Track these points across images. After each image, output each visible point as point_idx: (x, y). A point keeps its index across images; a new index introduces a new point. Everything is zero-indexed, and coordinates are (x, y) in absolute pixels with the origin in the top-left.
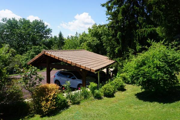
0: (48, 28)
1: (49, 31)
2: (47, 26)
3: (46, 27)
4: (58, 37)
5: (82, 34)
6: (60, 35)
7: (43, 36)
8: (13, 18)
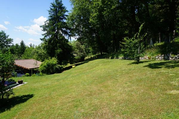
0: (9, 38)
2: (8, 36)
4: (19, 45)
5: (37, 46)
6: (22, 43)
7: (4, 45)
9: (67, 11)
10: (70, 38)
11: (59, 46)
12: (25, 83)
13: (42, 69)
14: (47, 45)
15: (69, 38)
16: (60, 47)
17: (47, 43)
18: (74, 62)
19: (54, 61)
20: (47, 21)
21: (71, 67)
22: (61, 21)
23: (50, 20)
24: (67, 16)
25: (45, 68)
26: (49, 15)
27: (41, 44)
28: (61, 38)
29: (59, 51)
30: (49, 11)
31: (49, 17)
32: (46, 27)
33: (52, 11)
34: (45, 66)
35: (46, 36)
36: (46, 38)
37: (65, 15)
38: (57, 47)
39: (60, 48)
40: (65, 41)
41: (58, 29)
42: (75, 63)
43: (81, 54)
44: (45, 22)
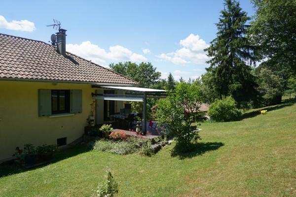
0: (156, 71)
1: (158, 75)
2: (155, 69)
3: (154, 71)
4: (167, 80)
6: (170, 78)
7: (151, 81)
8: (120, 62)
9: (249, 19)
10: (255, 63)
11: (235, 78)
12: (200, 129)
13: (213, 113)
14: (216, 77)
15: (253, 63)
16: (237, 79)
17: (216, 74)
18: (264, 105)
19: (229, 101)
20: (214, 40)
21: (258, 113)
22: (239, 36)
23: (220, 38)
24: (247, 26)
25: (217, 112)
26: (218, 31)
27: (201, 78)
28: (239, 64)
29: (235, 86)
30: (218, 25)
31: (218, 33)
32: (213, 50)
33: (222, 24)
34: (217, 110)
35: (213, 64)
36: (213, 67)
37: (246, 26)
38: (232, 80)
39: (237, 81)
40: (245, 70)
41: (233, 50)
42: (265, 107)
43: (274, 91)
44: (211, 43)
